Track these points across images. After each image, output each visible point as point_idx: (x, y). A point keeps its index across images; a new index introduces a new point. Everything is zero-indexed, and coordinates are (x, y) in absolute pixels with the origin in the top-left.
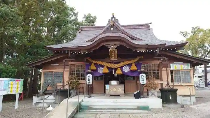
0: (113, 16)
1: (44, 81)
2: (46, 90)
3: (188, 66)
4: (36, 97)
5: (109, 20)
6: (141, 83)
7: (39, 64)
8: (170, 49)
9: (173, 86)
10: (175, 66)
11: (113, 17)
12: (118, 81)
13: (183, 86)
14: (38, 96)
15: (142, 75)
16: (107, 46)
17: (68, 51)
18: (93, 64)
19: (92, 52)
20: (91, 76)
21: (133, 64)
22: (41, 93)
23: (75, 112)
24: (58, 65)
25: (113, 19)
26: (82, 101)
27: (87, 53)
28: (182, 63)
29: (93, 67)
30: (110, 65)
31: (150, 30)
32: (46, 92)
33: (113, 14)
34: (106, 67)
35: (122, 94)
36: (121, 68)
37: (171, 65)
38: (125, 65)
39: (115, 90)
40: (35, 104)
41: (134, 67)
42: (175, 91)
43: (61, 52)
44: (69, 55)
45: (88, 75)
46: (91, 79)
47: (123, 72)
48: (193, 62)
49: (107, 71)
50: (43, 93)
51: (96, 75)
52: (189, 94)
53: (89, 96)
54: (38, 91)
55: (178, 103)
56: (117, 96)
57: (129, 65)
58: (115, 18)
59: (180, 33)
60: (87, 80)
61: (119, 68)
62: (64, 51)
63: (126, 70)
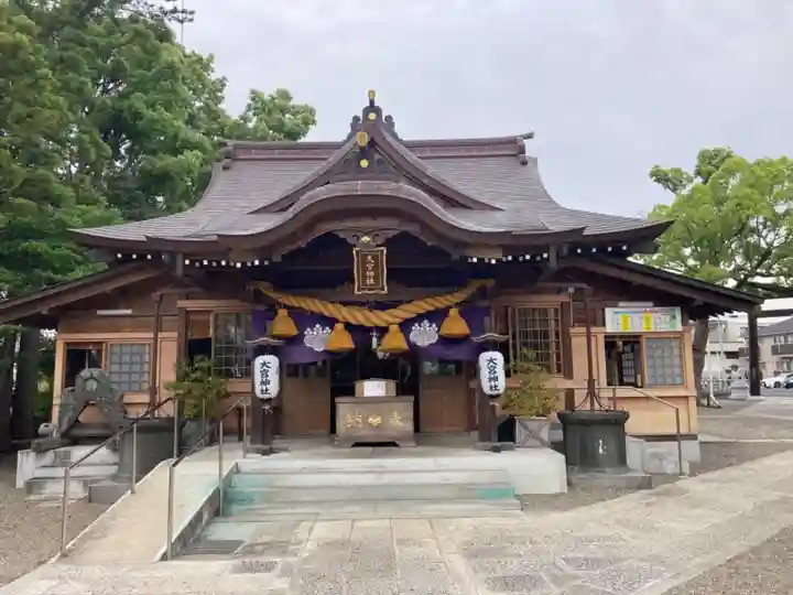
0: (372, 102)
2: (77, 421)
3: (674, 317)
4: (32, 455)
5: (356, 119)
6: (487, 391)
7: (44, 310)
8: (602, 250)
9: (614, 399)
10: (623, 319)
11: (372, 108)
13: (648, 398)
14: (40, 451)
15: (491, 360)
16: (342, 236)
17: (173, 255)
18: (283, 312)
19: (277, 258)
20: (272, 360)
21: (454, 311)
22: (56, 436)
23: (205, 517)
24: (129, 312)
25: (372, 116)
26: (237, 471)
27: (257, 263)
28: (651, 304)
29: (283, 325)
30: (360, 317)
31: (526, 164)
32: (77, 432)
33: (372, 93)
34: (339, 326)
35: (404, 438)
36: (406, 326)
37: (609, 312)
38: (419, 318)
39: (375, 420)
40: (33, 485)
41: (456, 326)
42: (616, 422)
43: (142, 257)
44: (179, 271)
45: (260, 360)
46: (274, 377)
47: (412, 346)
48: (692, 300)
49: (344, 342)
50: (64, 435)
51: (298, 357)
52: (674, 431)
53: (267, 447)
54: (42, 428)
55: (629, 470)
56: (386, 444)
57: (437, 316)
58: (378, 111)
59: (652, 175)
60: (258, 378)
61: (394, 328)
62: (157, 255)
63: (425, 335)
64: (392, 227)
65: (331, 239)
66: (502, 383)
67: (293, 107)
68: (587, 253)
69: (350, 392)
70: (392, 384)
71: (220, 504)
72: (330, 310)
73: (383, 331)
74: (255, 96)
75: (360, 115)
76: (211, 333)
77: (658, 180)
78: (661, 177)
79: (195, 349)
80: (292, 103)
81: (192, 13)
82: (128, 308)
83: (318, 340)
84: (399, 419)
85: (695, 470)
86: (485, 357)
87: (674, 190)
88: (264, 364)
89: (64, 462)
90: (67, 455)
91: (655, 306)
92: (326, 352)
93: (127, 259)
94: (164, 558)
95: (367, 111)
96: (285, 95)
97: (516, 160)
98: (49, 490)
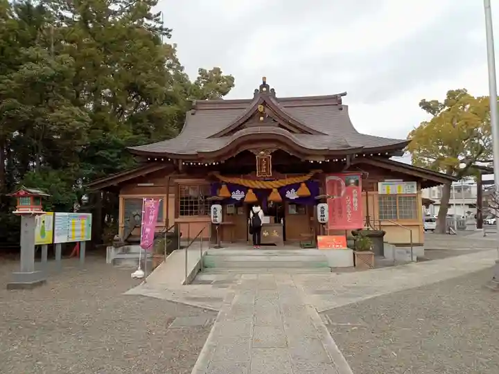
0: (264, 83)
1: (125, 218)
2: (130, 235)
3: (413, 187)
4: (113, 248)
5: (256, 90)
6: (320, 221)
7: (115, 184)
8: (376, 155)
9: (380, 226)
10: (387, 187)
11: (264, 85)
12: (273, 217)
13: (397, 225)
14: (116, 247)
15: (322, 207)
16: (251, 151)
17: (177, 160)
18: (224, 187)
19: (223, 162)
20: (219, 207)
21: (303, 185)
22: (122, 241)
23: (196, 271)
24: (152, 184)
25: (264, 89)
26: (206, 254)
27: (214, 164)
28: (402, 180)
29: (223, 192)
30: (259, 185)
31: (341, 109)
32: (131, 239)
33: (264, 78)
34: (250, 191)
35: (279, 242)
36: (283, 190)
37: (380, 184)
38: (289, 187)
39: (265, 234)
40: (115, 261)
41: (304, 191)
42: (380, 236)
43: (159, 160)
44: (180, 168)
45: (213, 206)
46: (220, 214)
47: (286, 199)
48: (421, 178)
49: (252, 198)
50: (126, 240)
52: (409, 242)
53: (217, 245)
54: (116, 237)
55: (384, 258)
57: (295, 186)
58: (267, 87)
59: (421, 104)
60: (212, 215)
61: (275, 190)
62: (166, 159)
64: (274, 147)
65: (247, 153)
66: (327, 218)
68: (368, 156)
71: (202, 267)
72: (246, 183)
74: (202, 72)
75: (259, 89)
77: (424, 108)
78: (426, 105)
80: (222, 75)
81: (171, 31)
82: (151, 183)
84: (276, 234)
85: (419, 259)
86: (319, 206)
87: (433, 113)
88: (215, 208)
89: (127, 251)
90: (128, 249)
91: (404, 181)
93: (153, 160)
94: (184, 284)
95: (262, 87)
96: (217, 71)
97: (337, 107)
98: (124, 263)
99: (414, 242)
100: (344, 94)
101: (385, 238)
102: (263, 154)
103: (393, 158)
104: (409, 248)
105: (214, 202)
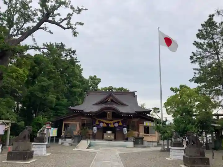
6: (124, 133)
14: (62, 139)
16: (106, 112)
18: (97, 121)
19: (98, 114)
20: (96, 128)
21: (120, 122)
22: (64, 137)
24: (74, 119)
27: (95, 115)
29: (97, 123)
30: (107, 122)
31: (135, 96)
32: (66, 137)
34: (105, 123)
35: (113, 140)
36: (114, 123)
37: (144, 122)
38: (116, 123)
39: (109, 137)
40: (62, 143)
41: (121, 124)
42: (142, 138)
46: (96, 130)
47: (115, 126)
49: (105, 125)
51: (99, 127)
52: (151, 141)
55: (143, 145)
56: (111, 140)
57: (118, 122)
59: (171, 89)
60: (94, 130)
63: (116, 125)
65: (104, 112)
66: (126, 132)
67: (97, 79)
68: (140, 114)
69: (106, 133)
70: (112, 132)
73: (111, 124)
74: (90, 77)
76: (85, 123)
79: (83, 125)
83: (102, 125)
84: (112, 137)
86: (124, 128)
87: (175, 92)
89: (65, 140)
91: (151, 122)
92: (103, 127)
94: (87, 149)
96: (95, 76)
97: (133, 96)
98: (64, 144)
99: (153, 141)
100: (136, 92)
101: (144, 139)
102: (109, 113)
103: (148, 115)
104: (151, 143)
105: (94, 126)
